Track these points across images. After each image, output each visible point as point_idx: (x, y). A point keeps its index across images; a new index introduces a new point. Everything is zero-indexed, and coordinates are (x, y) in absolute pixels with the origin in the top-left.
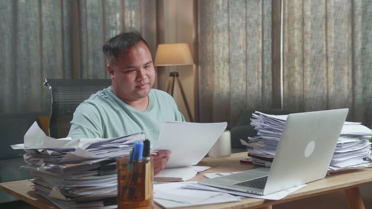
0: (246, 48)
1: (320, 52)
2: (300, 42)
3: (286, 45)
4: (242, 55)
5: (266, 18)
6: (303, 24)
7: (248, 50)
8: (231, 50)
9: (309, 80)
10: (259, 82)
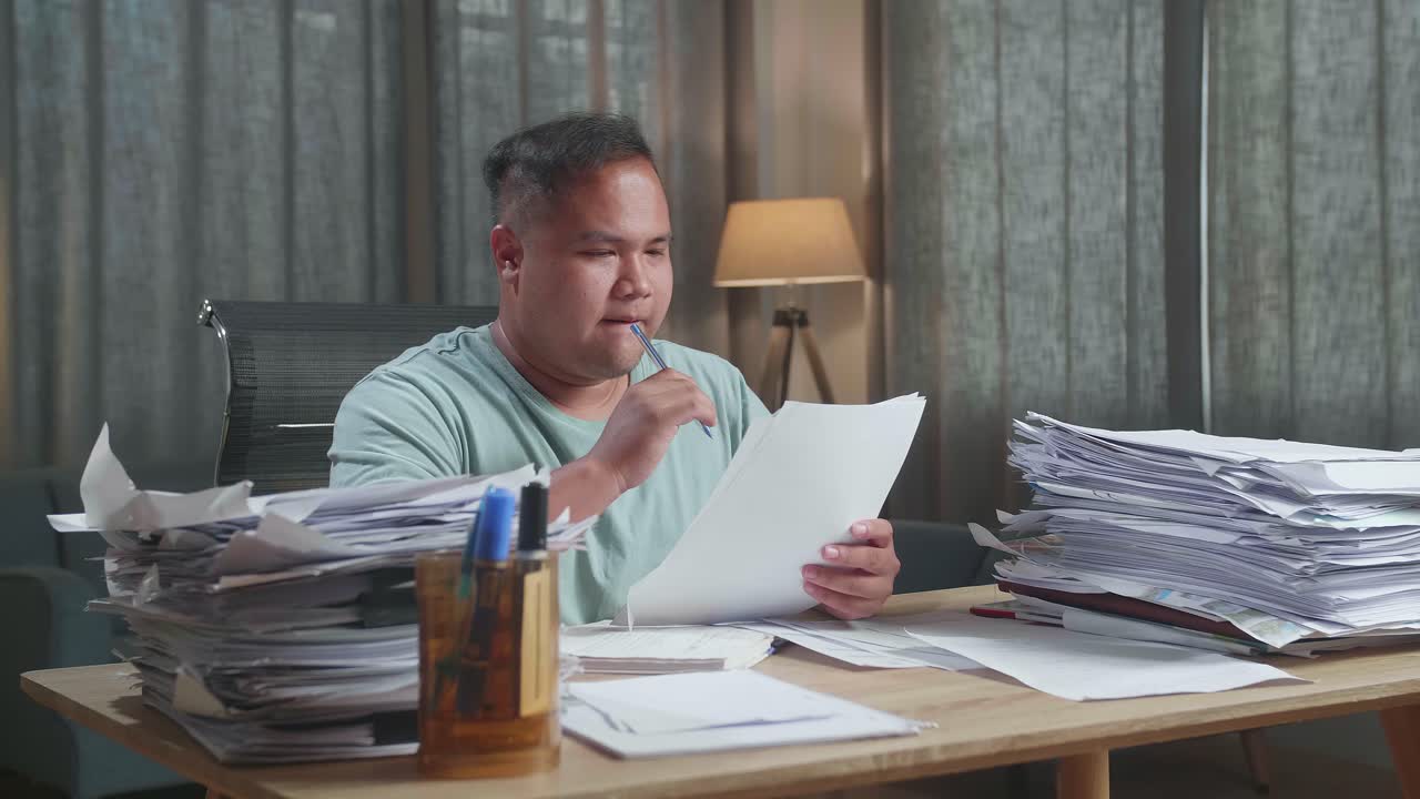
0: (1067, 213)
1: (1357, 222)
2: (1278, 185)
3: (1221, 198)
4: (1050, 240)
5: (1142, 92)
6: (1289, 116)
7: (1073, 220)
8: (1007, 223)
9: (1313, 332)
10: (1118, 345)
